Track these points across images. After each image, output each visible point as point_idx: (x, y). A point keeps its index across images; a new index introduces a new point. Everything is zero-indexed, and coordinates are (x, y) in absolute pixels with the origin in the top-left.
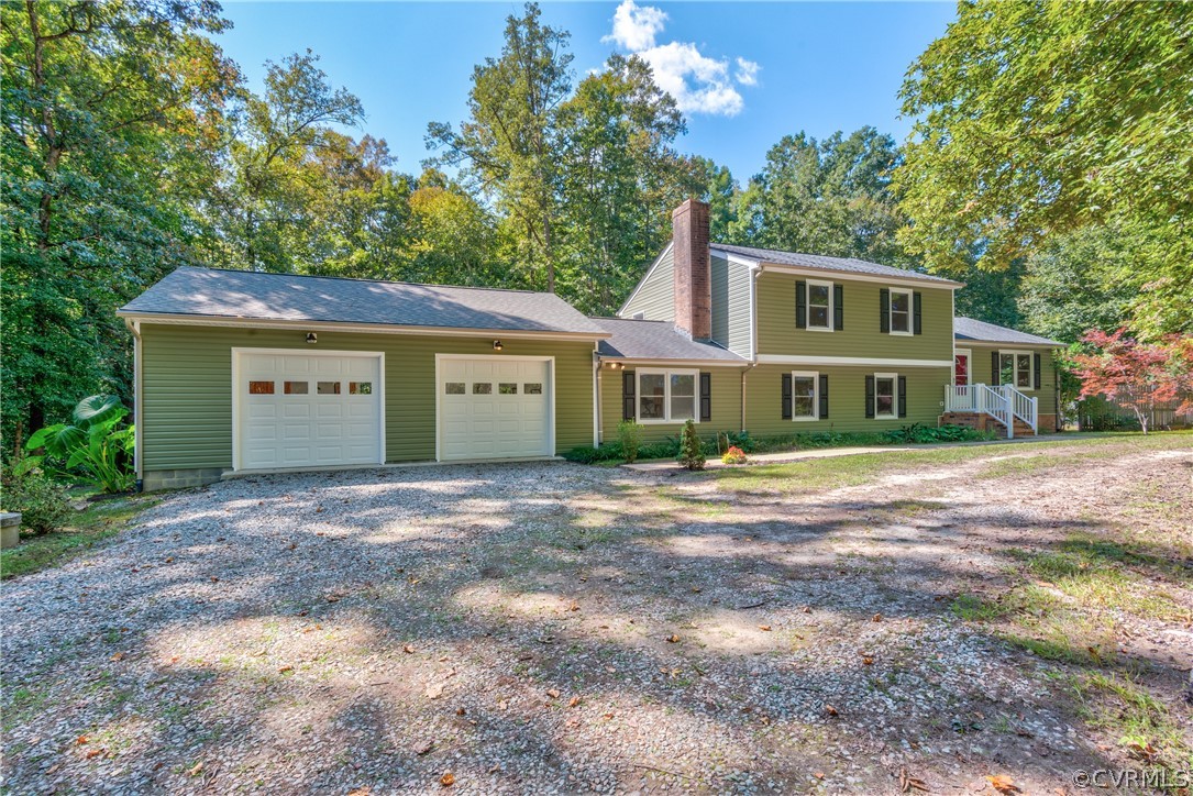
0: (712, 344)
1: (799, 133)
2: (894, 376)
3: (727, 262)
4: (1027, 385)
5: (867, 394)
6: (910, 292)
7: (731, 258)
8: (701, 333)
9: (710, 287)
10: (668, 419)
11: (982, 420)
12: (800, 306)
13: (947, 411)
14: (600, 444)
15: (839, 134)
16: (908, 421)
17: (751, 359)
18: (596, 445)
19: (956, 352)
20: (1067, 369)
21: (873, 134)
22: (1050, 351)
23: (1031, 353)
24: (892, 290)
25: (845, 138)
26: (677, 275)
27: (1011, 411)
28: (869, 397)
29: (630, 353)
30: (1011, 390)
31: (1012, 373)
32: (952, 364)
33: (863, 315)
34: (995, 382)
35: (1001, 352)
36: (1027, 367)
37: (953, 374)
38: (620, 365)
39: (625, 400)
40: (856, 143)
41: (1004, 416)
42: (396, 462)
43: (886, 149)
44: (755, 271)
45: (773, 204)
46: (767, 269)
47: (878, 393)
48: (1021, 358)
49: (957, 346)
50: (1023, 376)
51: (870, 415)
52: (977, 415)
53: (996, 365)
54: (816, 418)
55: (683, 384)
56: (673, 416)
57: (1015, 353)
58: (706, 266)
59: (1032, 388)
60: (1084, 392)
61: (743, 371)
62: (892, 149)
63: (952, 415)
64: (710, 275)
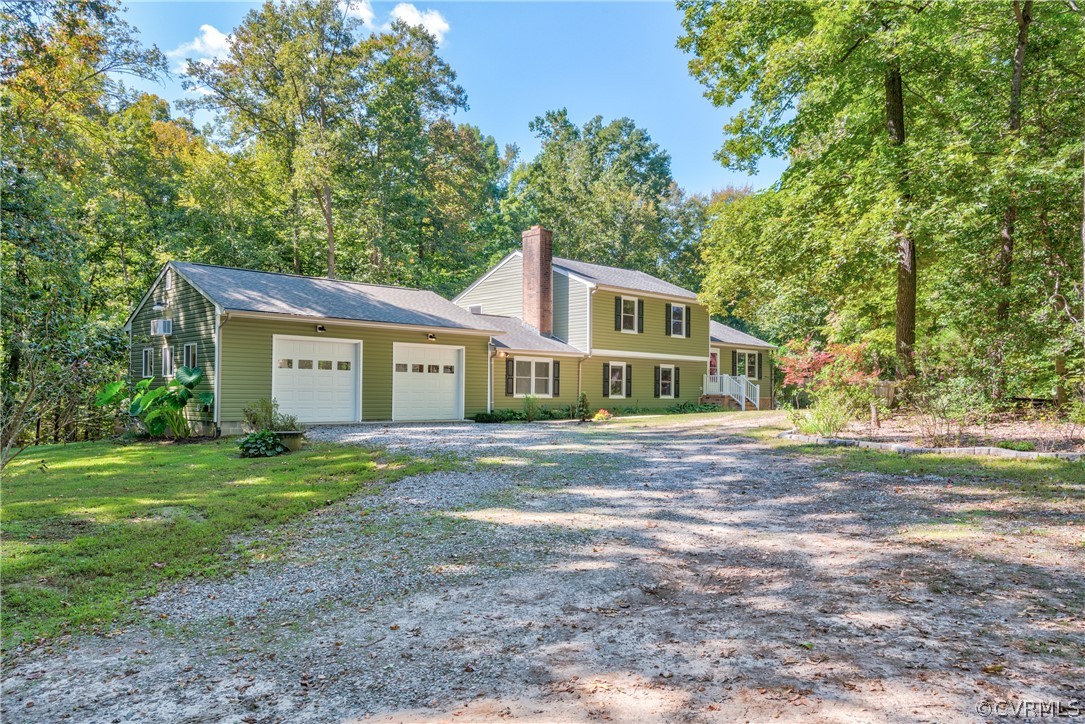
0: (553, 338)
1: (561, 110)
2: (672, 367)
3: (568, 278)
4: (753, 376)
5: (656, 380)
6: (683, 306)
7: (571, 276)
8: (546, 329)
9: (552, 295)
10: (533, 395)
11: (727, 400)
12: (618, 315)
13: (705, 394)
14: (492, 411)
15: (599, 119)
16: (681, 401)
17: (588, 352)
18: (489, 412)
19: (711, 350)
20: (777, 365)
21: (632, 127)
22: (767, 351)
23: (756, 353)
24: (673, 305)
25: (605, 123)
26: (526, 282)
27: (744, 395)
28: (657, 382)
29: (513, 347)
30: (744, 378)
31: (744, 367)
32: (708, 359)
33: (655, 321)
34: (734, 373)
35: (738, 351)
36: (753, 363)
37: (709, 367)
38: (507, 354)
39: (507, 379)
40: (616, 131)
41: (740, 398)
42: (368, 420)
43: (642, 143)
44: (592, 289)
45: (550, 192)
46: (600, 288)
47: (662, 379)
48: (750, 356)
49: (712, 346)
50: (751, 369)
51: (657, 395)
52: (723, 397)
53: (735, 360)
54: (623, 397)
55: (542, 368)
56: (537, 392)
57: (747, 352)
58: (549, 279)
59: (756, 379)
60: (786, 381)
61: (580, 360)
62: (647, 144)
63: (708, 397)
64: (552, 286)
